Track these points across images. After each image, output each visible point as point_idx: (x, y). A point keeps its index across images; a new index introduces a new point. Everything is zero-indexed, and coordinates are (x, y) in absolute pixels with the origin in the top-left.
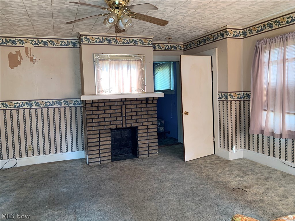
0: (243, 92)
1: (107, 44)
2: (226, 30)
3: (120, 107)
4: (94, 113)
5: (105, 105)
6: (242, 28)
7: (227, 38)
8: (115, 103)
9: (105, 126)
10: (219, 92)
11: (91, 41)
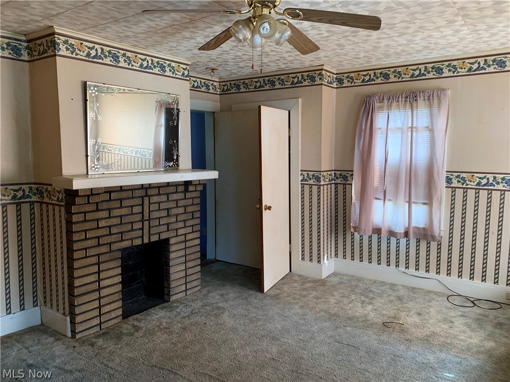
0: (335, 170)
1: (111, 63)
2: (320, 71)
3: (139, 201)
4: (89, 216)
5: (112, 199)
6: (335, 72)
7: (322, 84)
8: (129, 194)
9: (110, 244)
10: (301, 171)
11: (78, 52)
